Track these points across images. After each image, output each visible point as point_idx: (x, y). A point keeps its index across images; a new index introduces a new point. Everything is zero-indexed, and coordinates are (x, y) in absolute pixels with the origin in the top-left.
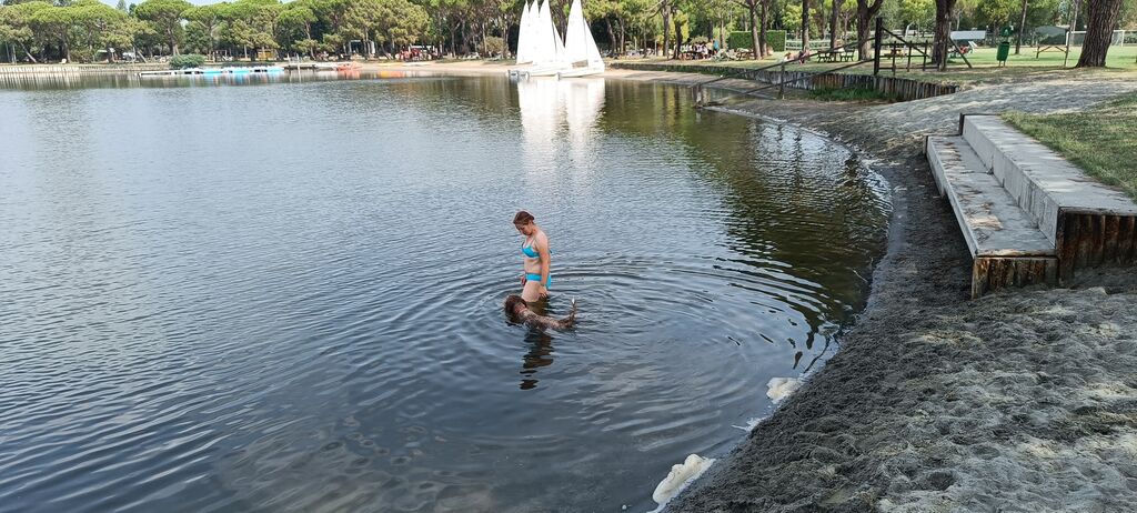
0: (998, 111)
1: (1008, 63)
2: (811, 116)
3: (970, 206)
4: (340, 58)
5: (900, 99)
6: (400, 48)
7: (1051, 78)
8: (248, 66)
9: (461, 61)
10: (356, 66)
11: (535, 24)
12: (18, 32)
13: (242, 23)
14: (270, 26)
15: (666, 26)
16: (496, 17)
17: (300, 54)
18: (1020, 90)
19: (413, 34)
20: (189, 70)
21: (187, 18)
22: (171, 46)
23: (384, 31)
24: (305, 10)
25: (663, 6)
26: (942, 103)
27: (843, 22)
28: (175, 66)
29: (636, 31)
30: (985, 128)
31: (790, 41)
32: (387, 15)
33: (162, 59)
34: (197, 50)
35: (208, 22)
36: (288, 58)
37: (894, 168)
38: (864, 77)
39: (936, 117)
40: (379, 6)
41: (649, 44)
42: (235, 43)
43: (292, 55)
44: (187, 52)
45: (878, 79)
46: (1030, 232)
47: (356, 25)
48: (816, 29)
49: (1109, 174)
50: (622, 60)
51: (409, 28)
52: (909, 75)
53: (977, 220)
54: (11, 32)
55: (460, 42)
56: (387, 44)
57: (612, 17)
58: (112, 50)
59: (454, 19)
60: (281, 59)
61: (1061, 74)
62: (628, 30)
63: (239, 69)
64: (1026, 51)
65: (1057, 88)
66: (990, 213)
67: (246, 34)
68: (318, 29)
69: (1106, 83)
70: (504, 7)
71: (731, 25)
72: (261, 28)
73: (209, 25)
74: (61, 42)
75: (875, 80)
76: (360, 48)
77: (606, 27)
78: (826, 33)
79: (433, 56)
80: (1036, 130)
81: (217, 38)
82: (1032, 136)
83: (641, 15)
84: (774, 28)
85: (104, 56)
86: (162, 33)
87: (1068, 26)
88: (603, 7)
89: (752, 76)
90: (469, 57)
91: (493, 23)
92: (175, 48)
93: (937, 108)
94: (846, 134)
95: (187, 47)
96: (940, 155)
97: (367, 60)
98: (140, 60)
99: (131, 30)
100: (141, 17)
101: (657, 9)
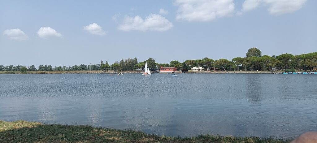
8: (309, 72)
12: (249, 63)
13: (309, 60)
21: (292, 59)
33: (283, 70)
34: (293, 68)
42: (306, 66)
44: (290, 68)
58: (270, 68)
67: (309, 63)
73: (298, 61)
74: (257, 66)
81: (300, 64)
86: (284, 63)
98: (277, 70)
99: (275, 62)
100: (279, 59)
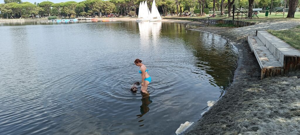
0: (266, 29)
1: (268, 17)
2: (216, 31)
3: (260, 55)
4: (92, 17)
5: (240, 26)
6: (108, 14)
7: (280, 21)
8: (68, 19)
9: (124, 17)
10: (96, 19)
11: (143, 7)
12: (9, 11)
13: (67, 8)
14: (74, 8)
15: (177, 8)
16: (133, 6)
17: (82, 16)
18: (272, 24)
19: (111, 10)
20: (53, 20)
21: (52, 7)
22: (48, 14)
23: (104, 10)
24: (83, 4)
25: (176, 3)
26: (251, 27)
27: (224, 6)
28: (49, 19)
29: (170, 9)
30: (263, 34)
31: (210, 11)
32: (104, 5)
33: (46, 17)
34: (55, 15)
35: (58, 7)
36: (79, 17)
37: (239, 45)
38: (230, 21)
39: (250, 31)
40: (102, 3)
41: (173, 12)
42: (65, 13)
43: (80, 16)
44: (52, 16)
45: (234, 21)
46: (276, 62)
47: (96, 8)
48: (217, 8)
49: (297, 46)
50: (166, 17)
51: (110, 9)
52: (242, 20)
53: (262, 59)
54: (7, 11)
55: (124, 12)
56: (104, 13)
57: (163, 5)
58: (33, 15)
59: (122, 6)
60: (77, 17)
61: (283, 20)
62: (167, 9)
63: (66, 20)
64: (273, 13)
65: (282, 23)
66: (265, 57)
67: (68, 11)
68: (87, 9)
69: (294, 22)
70: (135, 3)
71: (194, 7)
72: (72, 9)
73: (58, 8)
74: (20, 13)
75: (233, 22)
76: (98, 14)
77: (162, 8)
78: (220, 9)
79: (116, 16)
80: (277, 35)
81: (60, 12)
82: (276, 36)
83: (171, 5)
84: (206, 8)
85: (31, 17)
86: (46, 10)
87: (283, 7)
88: (161, 3)
89: (200, 21)
90: (126, 16)
91: (132, 7)
92: (49, 14)
93: (250, 29)
94: (226, 36)
95: (52, 14)
96: (251, 41)
97: (99, 17)
98: (40, 18)
99: (38, 10)
100: (40, 6)
101: (175, 3)
